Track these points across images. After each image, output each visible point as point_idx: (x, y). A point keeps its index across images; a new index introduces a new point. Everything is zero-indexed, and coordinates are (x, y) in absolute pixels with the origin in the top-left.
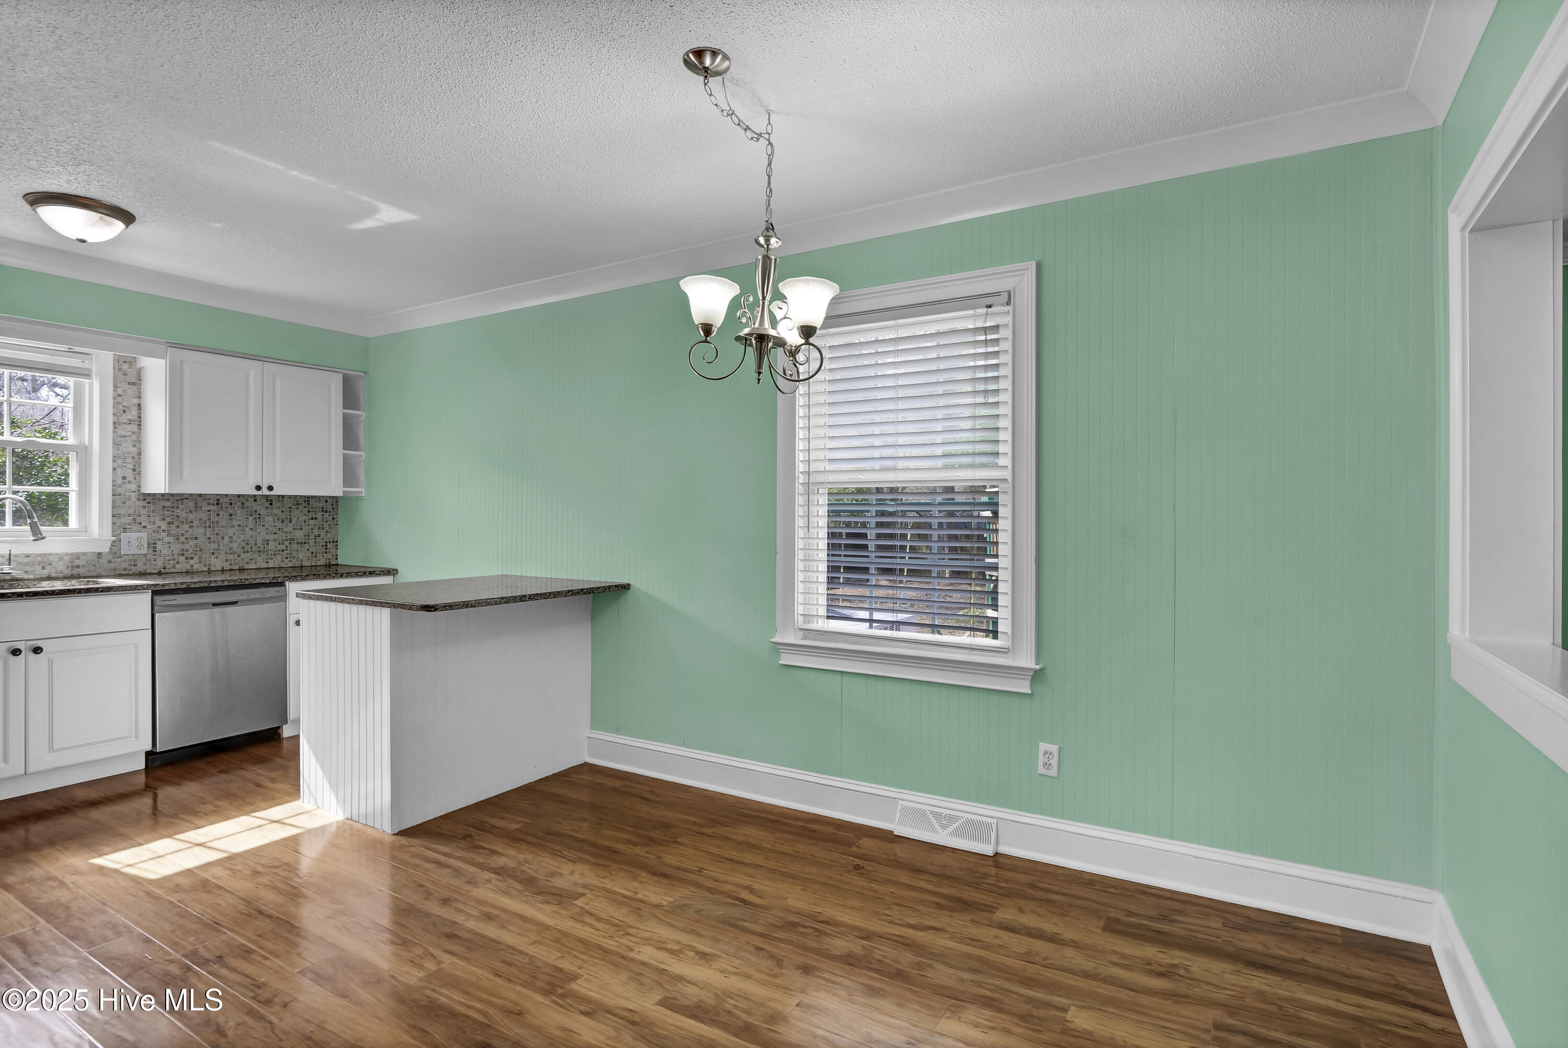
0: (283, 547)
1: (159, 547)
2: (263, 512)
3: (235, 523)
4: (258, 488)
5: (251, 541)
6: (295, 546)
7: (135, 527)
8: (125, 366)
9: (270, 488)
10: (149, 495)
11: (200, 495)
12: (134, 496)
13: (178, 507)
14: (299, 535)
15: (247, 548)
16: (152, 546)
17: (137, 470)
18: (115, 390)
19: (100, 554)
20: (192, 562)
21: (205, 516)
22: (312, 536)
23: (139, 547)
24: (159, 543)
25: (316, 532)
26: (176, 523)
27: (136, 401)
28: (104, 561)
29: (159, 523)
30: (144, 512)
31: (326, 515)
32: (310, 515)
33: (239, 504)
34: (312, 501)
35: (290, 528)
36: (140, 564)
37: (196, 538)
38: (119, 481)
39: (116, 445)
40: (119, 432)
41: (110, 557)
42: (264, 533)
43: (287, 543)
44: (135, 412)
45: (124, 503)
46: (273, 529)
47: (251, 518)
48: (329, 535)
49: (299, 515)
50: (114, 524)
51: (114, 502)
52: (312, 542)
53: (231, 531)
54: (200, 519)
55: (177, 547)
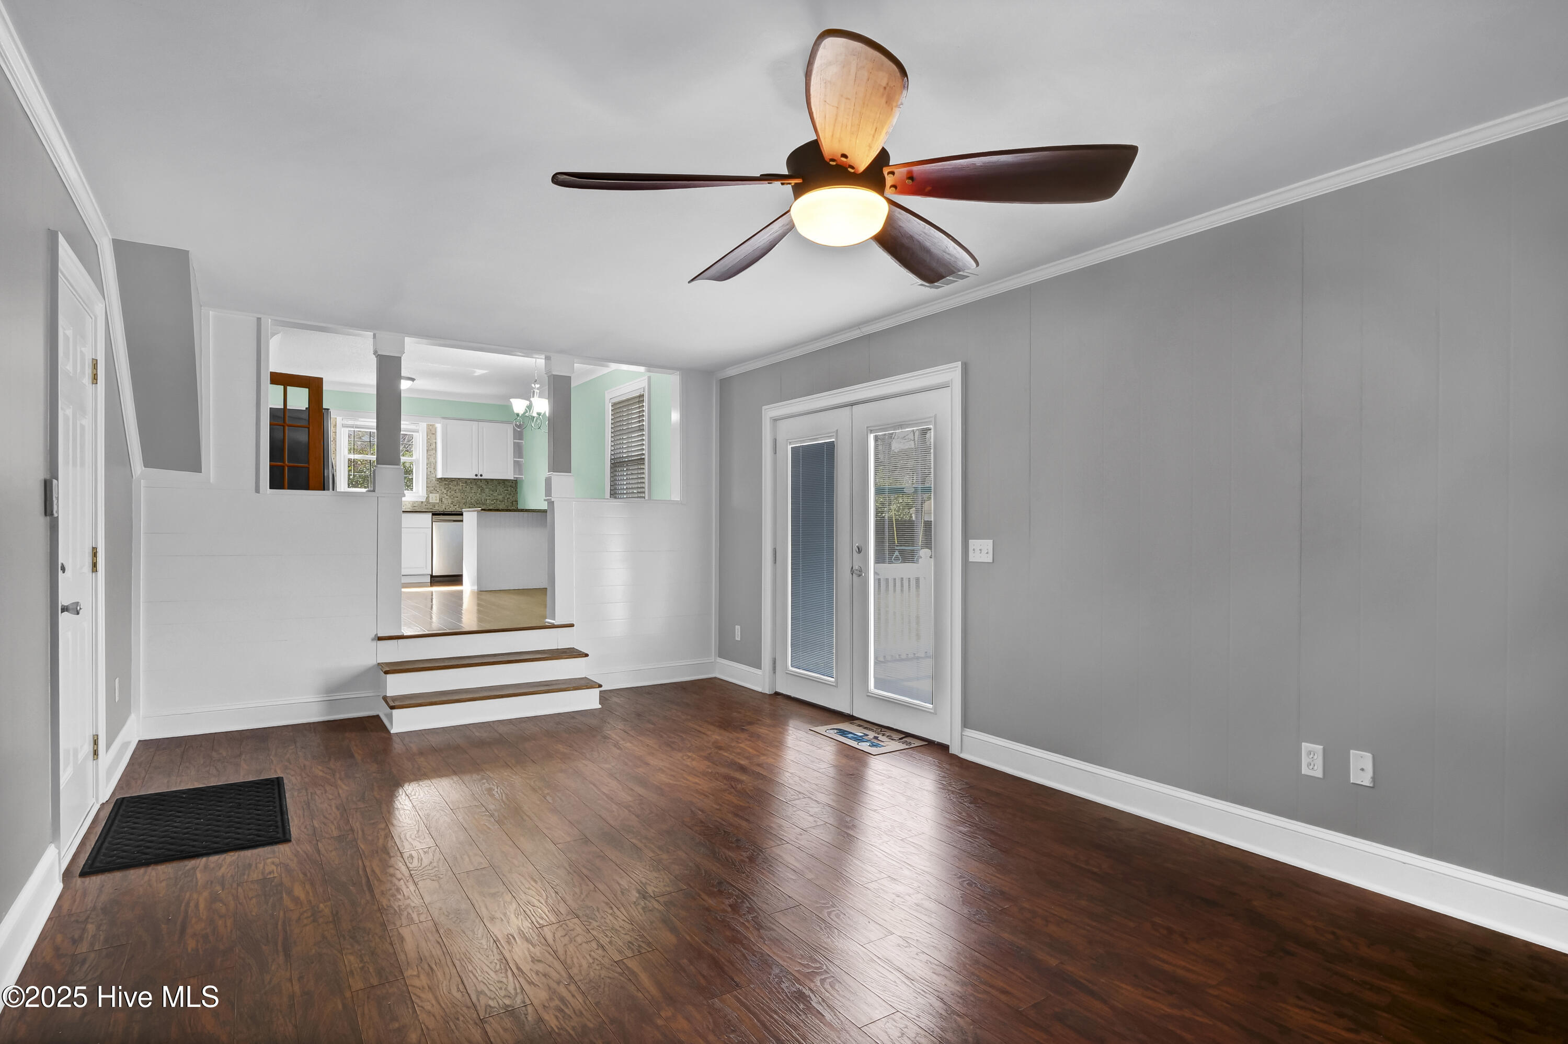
0: (493, 503)
1: (443, 500)
2: (484, 487)
3: (473, 491)
4: (476, 475)
5: (480, 499)
6: (498, 502)
7: (434, 492)
8: (431, 427)
9: (481, 475)
10: (440, 479)
11: (459, 479)
12: (434, 479)
13: (450, 484)
14: (500, 497)
15: (478, 502)
16: (441, 500)
17: (435, 469)
18: (427, 437)
19: (422, 502)
20: (456, 507)
21: (461, 488)
22: (506, 498)
23: (436, 500)
24: (443, 499)
25: (508, 497)
26: (450, 491)
27: (434, 441)
28: (424, 505)
29: (443, 490)
30: (438, 486)
31: (512, 489)
32: (505, 489)
33: (475, 483)
34: (506, 482)
35: (495, 494)
36: (436, 507)
37: (457, 497)
38: (429, 473)
39: (428, 459)
40: (429, 453)
41: (426, 503)
42: (485, 496)
43: (495, 501)
44: (434, 445)
45: (431, 482)
46: (489, 495)
47: (479, 489)
48: (514, 498)
49: (500, 489)
50: (427, 490)
51: (427, 481)
52: (506, 501)
53: (471, 495)
54: (459, 489)
55: (450, 501)
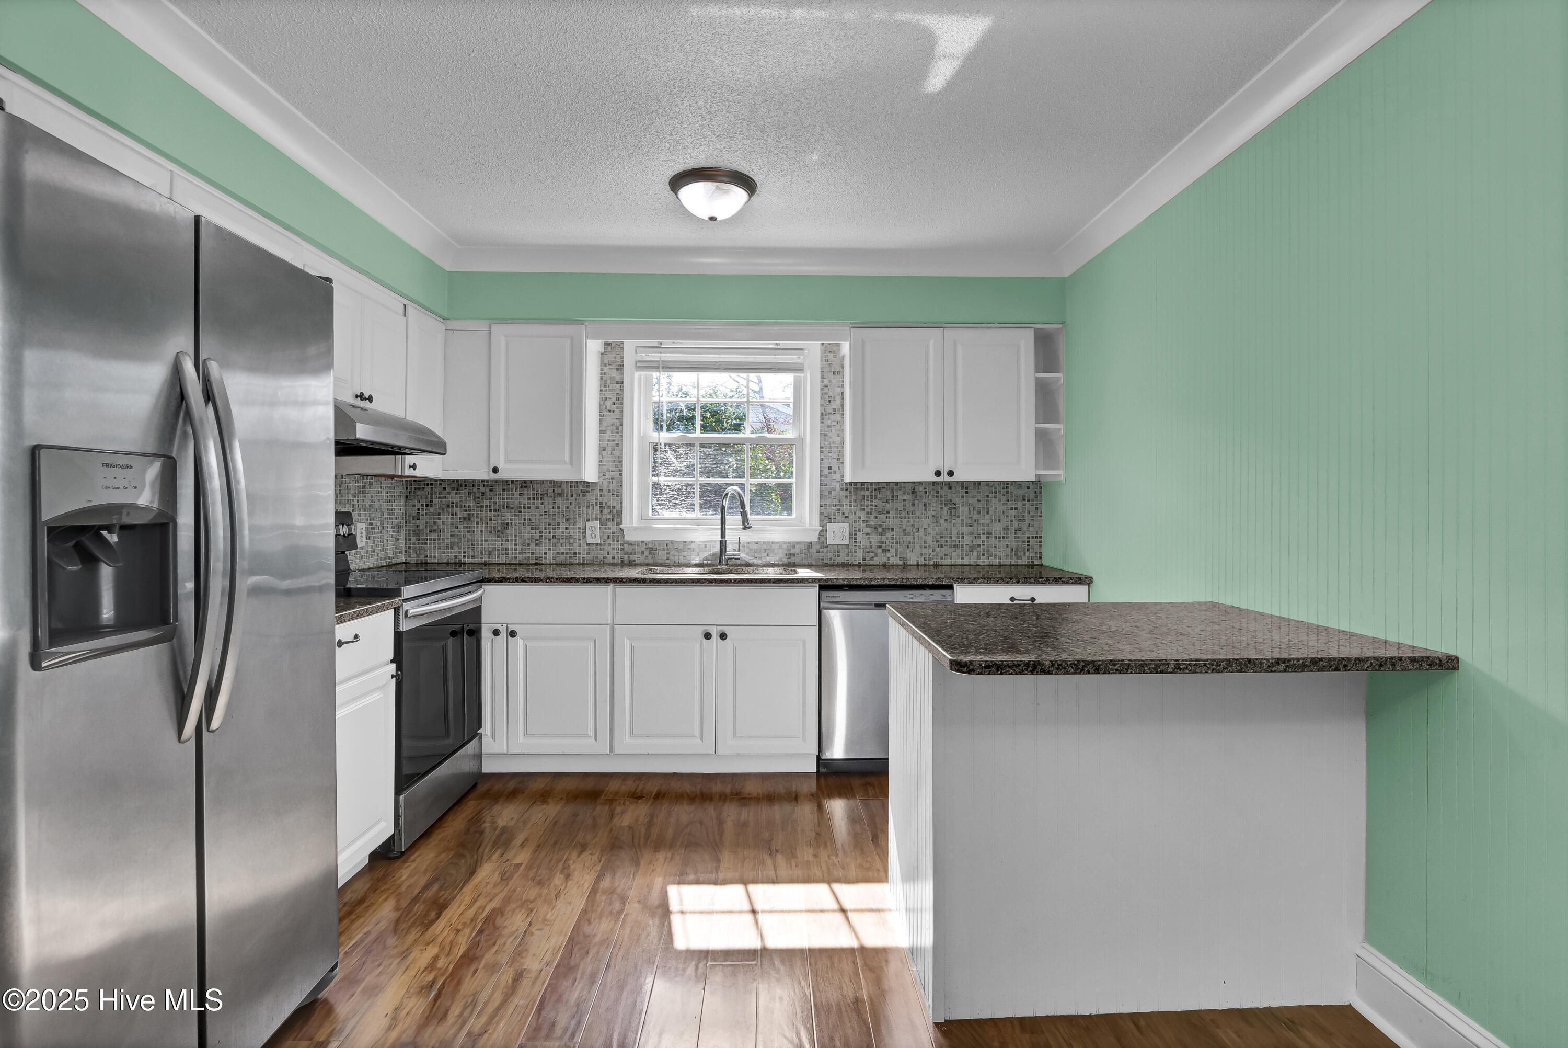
0: (979, 542)
1: (859, 539)
2: (958, 501)
3: (930, 514)
4: (938, 475)
5: (946, 534)
6: (992, 541)
7: (839, 517)
8: (830, 355)
9: (950, 473)
10: (850, 484)
11: (896, 483)
12: (837, 486)
13: (876, 497)
14: (997, 528)
15: (942, 541)
16: (853, 536)
17: (840, 460)
18: (822, 382)
19: (810, 543)
20: (888, 555)
21: (900, 506)
22: (1012, 530)
23: (842, 538)
24: (859, 534)
25: (1016, 525)
26: (874, 514)
27: (838, 390)
28: (813, 550)
29: (859, 514)
30: (847, 501)
31: (1028, 504)
32: (1010, 505)
33: (934, 492)
35: (986, 519)
36: (843, 554)
37: (892, 530)
38: (826, 471)
39: (823, 435)
40: (826, 422)
41: (818, 547)
42: (959, 525)
43: (983, 537)
44: (838, 402)
45: (830, 493)
46: (968, 521)
47: (946, 509)
48: (1032, 529)
49: (997, 505)
50: (821, 514)
51: (821, 492)
52: (1012, 536)
53: (925, 523)
54: (897, 509)
55: (875, 539)
